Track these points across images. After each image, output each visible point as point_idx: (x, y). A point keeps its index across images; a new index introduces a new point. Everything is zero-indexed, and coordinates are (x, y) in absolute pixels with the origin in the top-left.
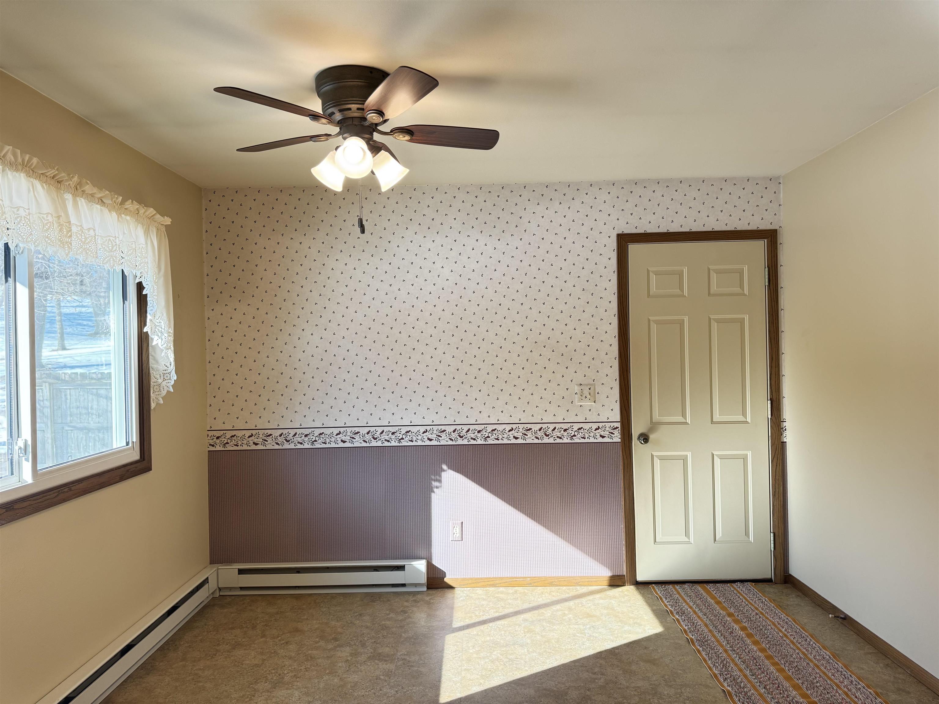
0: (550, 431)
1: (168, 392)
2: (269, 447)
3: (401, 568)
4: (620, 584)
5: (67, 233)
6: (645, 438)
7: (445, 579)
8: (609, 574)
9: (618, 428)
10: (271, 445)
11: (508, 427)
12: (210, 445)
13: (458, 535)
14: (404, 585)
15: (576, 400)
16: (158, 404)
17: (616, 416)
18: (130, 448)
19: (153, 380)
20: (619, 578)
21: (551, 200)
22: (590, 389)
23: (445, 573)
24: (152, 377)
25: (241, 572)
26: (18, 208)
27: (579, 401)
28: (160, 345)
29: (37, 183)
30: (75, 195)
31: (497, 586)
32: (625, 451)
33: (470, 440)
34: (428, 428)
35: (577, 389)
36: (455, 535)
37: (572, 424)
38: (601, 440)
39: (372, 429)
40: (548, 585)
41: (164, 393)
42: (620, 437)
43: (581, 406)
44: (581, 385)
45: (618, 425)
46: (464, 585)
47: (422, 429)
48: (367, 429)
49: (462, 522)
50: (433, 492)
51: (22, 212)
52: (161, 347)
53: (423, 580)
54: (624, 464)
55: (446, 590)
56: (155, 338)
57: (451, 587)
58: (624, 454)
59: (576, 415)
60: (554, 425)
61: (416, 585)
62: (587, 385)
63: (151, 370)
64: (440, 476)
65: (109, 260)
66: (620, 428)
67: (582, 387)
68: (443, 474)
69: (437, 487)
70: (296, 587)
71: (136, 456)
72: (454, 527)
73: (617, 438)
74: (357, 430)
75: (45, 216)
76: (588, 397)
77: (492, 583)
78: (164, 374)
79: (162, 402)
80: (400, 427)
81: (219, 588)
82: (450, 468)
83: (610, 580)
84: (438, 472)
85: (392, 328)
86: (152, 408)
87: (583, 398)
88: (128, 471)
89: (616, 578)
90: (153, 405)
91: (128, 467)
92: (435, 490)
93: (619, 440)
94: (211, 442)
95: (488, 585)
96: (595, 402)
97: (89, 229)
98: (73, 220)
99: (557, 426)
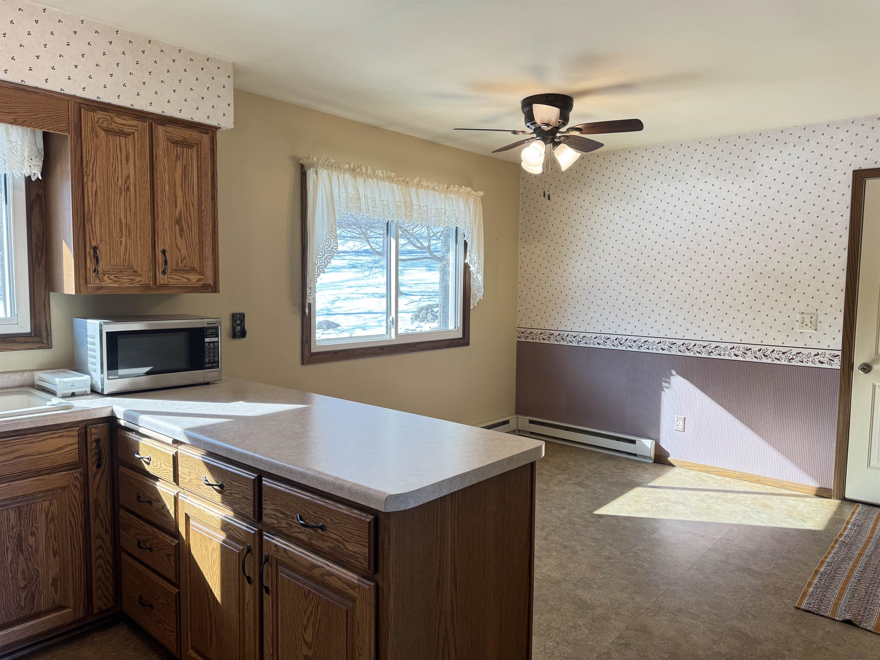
0: (769, 352)
1: (480, 299)
2: (552, 342)
3: (634, 442)
4: (826, 496)
5: (410, 210)
6: (866, 368)
7: (669, 458)
8: (818, 486)
9: (839, 356)
10: (552, 341)
11: (730, 346)
12: (518, 337)
13: (681, 427)
14: (635, 455)
15: (797, 327)
16: (474, 306)
17: (838, 344)
18: (456, 330)
19: (472, 292)
20: (826, 490)
21: (785, 143)
22: (811, 318)
23: (669, 454)
24: (472, 290)
25: (531, 422)
26: (383, 201)
27: (799, 328)
28: (473, 271)
29: (395, 186)
30: (417, 188)
31: (710, 472)
32: (844, 378)
33: (696, 353)
34: (662, 340)
35: (798, 317)
36: (678, 427)
37: (791, 349)
38: (819, 365)
39: (619, 337)
40: (755, 482)
41: (478, 300)
42: (840, 364)
43: (801, 333)
44: (802, 313)
45: (840, 353)
46: (683, 466)
47: (658, 340)
48: (616, 337)
49: (685, 418)
50: (663, 390)
51: (385, 203)
52: (474, 272)
53: (652, 455)
54: (841, 390)
55: (668, 466)
56: (471, 266)
57: (672, 465)
58: (842, 381)
59: (796, 341)
60: (774, 348)
61: (645, 457)
62: (809, 314)
63: (471, 285)
64: (670, 379)
65: (438, 222)
66: (840, 356)
67: (804, 316)
68: (672, 378)
69: (667, 388)
70: (564, 439)
71: (460, 335)
72: (678, 420)
73: (837, 365)
74: (609, 336)
75: (397, 203)
76: (809, 324)
77: (706, 469)
78: (478, 288)
79: (476, 305)
80: (640, 337)
81: (518, 430)
82: (678, 373)
83: (817, 490)
84: (669, 376)
85: (638, 260)
86: (471, 308)
87: (804, 325)
88: (452, 343)
89: (824, 490)
90: (472, 307)
91: (452, 341)
92: (665, 389)
93: (839, 368)
94: (519, 335)
95: (702, 470)
96: (816, 330)
97: (424, 207)
98: (415, 202)
99: (776, 349)
